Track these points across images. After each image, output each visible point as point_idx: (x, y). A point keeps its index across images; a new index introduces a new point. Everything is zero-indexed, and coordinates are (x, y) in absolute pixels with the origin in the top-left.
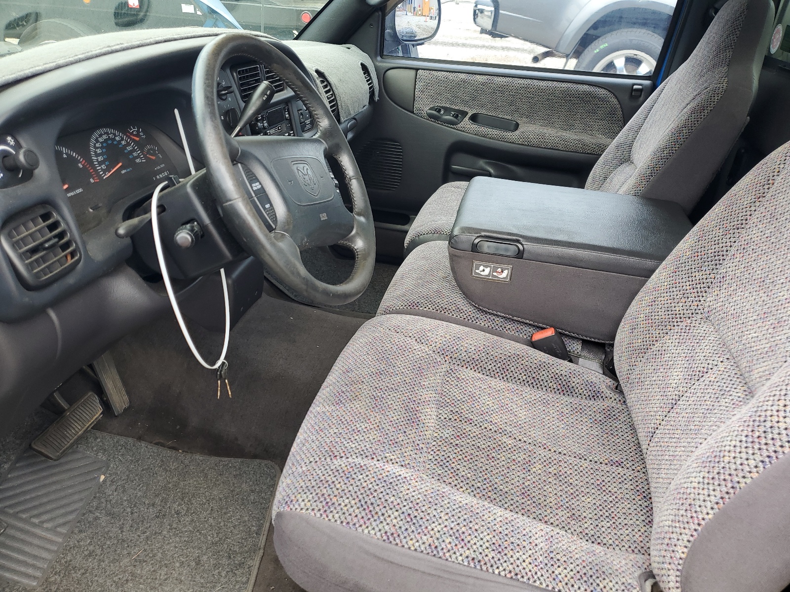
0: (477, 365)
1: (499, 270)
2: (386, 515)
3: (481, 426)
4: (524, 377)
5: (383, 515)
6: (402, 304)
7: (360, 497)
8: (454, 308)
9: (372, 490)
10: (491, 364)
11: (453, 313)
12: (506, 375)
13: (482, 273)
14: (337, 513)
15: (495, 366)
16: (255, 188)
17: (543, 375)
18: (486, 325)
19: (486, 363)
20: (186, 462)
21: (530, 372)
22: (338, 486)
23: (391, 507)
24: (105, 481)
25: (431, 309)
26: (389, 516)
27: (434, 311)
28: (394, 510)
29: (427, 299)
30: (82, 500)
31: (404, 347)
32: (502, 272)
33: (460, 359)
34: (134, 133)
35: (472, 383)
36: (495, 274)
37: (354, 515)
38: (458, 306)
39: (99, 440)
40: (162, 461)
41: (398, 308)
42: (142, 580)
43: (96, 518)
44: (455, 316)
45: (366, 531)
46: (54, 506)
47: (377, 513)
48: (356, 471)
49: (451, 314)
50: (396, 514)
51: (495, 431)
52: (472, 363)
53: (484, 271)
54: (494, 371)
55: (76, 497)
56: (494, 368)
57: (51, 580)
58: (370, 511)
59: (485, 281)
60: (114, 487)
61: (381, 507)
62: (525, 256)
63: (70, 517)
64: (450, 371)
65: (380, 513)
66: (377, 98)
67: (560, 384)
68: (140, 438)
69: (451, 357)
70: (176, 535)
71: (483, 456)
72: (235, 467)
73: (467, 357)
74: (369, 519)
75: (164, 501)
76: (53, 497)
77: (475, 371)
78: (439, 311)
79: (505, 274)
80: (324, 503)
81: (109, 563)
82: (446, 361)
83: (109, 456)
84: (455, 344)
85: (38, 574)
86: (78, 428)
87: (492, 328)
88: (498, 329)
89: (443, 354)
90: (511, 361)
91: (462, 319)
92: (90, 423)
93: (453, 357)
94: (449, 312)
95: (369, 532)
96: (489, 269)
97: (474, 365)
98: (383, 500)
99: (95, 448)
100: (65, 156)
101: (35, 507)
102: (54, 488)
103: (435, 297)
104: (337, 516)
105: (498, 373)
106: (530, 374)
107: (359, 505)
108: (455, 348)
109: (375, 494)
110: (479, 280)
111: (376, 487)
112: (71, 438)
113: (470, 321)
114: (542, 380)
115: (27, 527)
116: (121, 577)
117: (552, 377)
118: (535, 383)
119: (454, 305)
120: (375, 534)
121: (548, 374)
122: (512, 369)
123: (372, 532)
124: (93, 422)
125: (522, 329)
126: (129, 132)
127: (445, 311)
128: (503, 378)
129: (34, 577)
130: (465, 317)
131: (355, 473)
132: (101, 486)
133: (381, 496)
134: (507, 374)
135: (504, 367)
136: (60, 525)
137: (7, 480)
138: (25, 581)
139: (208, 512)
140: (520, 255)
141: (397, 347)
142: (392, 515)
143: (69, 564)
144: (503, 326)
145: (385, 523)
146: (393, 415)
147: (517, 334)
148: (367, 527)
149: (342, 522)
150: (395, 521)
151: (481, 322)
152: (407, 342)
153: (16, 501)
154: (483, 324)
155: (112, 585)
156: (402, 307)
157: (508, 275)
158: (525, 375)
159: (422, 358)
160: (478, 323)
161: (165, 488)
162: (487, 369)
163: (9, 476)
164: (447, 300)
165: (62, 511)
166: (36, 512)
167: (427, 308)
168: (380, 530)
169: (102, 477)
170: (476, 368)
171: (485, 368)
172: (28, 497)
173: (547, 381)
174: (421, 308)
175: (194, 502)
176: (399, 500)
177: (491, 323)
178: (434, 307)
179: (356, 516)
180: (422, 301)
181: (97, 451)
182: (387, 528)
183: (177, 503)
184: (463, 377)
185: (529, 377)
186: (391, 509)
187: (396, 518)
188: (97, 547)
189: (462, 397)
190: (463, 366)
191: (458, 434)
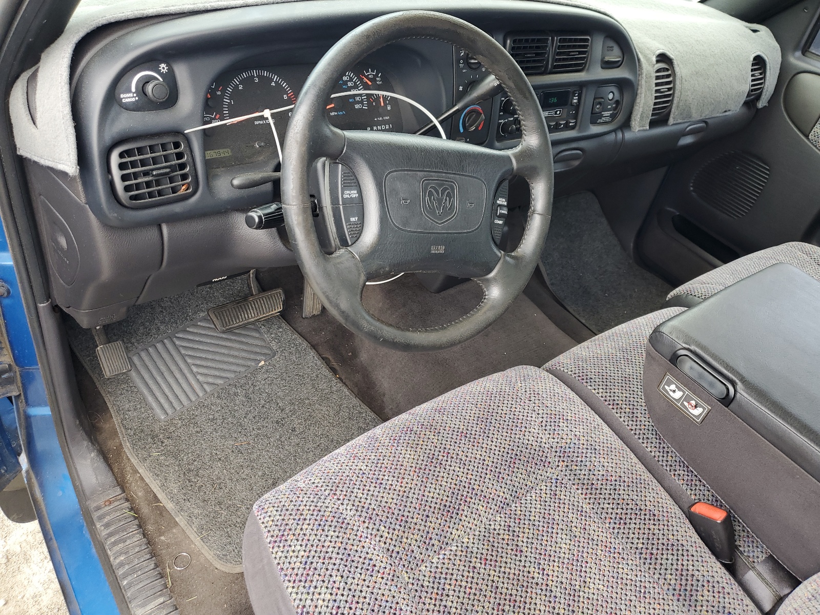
0: (591, 494)
1: (693, 403)
2: (318, 590)
3: (525, 566)
4: (640, 546)
5: (316, 587)
6: (573, 369)
7: (313, 553)
8: (627, 410)
9: (327, 555)
10: (609, 504)
11: (622, 416)
12: (619, 528)
13: (671, 393)
14: (282, 552)
15: (613, 509)
16: (346, 196)
17: (667, 559)
18: (653, 454)
19: (605, 499)
20: (335, 389)
21: (653, 544)
22: (305, 527)
23: (329, 586)
24: (262, 367)
25: (600, 395)
26: (320, 594)
27: (602, 399)
28: (329, 591)
29: (605, 380)
30: (235, 372)
31: (520, 421)
32: (696, 407)
33: (575, 475)
34: (370, 76)
35: (566, 510)
36: (686, 404)
37: (292, 565)
38: (635, 411)
39: (281, 330)
40: (317, 376)
41: (566, 371)
42: (229, 467)
43: (236, 394)
44: (622, 420)
45: (290, 590)
46: (214, 365)
47: (312, 581)
48: (334, 524)
49: (619, 415)
50: (328, 596)
51: (537, 584)
52: (587, 489)
53: (675, 392)
54: (607, 513)
55: (233, 368)
56: (610, 511)
57: (174, 421)
58: (308, 575)
59: (670, 404)
60: (266, 376)
61: (321, 578)
62: (731, 406)
63: (220, 382)
64: (554, 481)
65: (314, 584)
66: (761, 104)
67: (681, 585)
68: (314, 347)
69: (567, 466)
70: (277, 447)
71: (492, 600)
72: (365, 420)
73: (586, 477)
74: (300, 581)
75: (294, 412)
76: (217, 358)
77: (586, 499)
78: (607, 403)
79: (697, 412)
80: (281, 533)
81: (219, 436)
82: (558, 466)
83: (280, 348)
84: (584, 455)
85: (170, 411)
86: (252, 315)
87: (659, 461)
88: (665, 467)
89: (560, 457)
90: (638, 517)
91: (629, 428)
92: (264, 315)
93: (570, 468)
94: (618, 411)
95: (291, 593)
96: (681, 394)
97: (588, 492)
98: (328, 573)
99: (273, 336)
100: (273, 84)
101: (200, 358)
102: (223, 351)
103: (617, 384)
104: (280, 554)
105: (611, 518)
106: (650, 547)
107: (304, 560)
108: (579, 459)
109: (326, 561)
110: (665, 399)
111: (334, 555)
112: (241, 320)
113: (636, 437)
114: (661, 564)
115: (186, 371)
116: (218, 453)
117: (677, 570)
118: (648, 561)
119: (631, 407)
120: (294, 600)
121: (675, 562)
122: (633, 526)
123: (294, 595)
124: (268, 316)
125: (696, 485)
126: (364, 75)
127: (615, 407)
128: (614, 528)
129: (166, 411)
130: (633, 428)
131: (330, 526)
132: (258, 370)
133: (330, 567)
134: (622, 527)
135: (623, 517)
136: (208, 383)
137: (196, 326)
138: (158, 411)
139: (314, 445)
140: (727, 401)
141: (512, 416)
142: (323, 595)
143: (194, 418)
144: (673, 468)
145: (310, 597)
146: (433, 490)
147: (684, 487)
148: (293, 587)
149: (279, 564)
150: (320, 602)
151: (649, 445)
152: (529, 419)
153: (191, 345)
154: (649, 449)
155: (208, 455)
156: (570, 373)
157: (701, 414)
158: (643, 544)
159: (529, 447)
160: (645, 445)
161: (301, 401)
162: (602, 506)
163: (199, 323)
164: (628, 395)
165: (217, 373)
166: (198, 362)
167: (597, 391)
168: (301, 600)
169: (263, 363)
170: (588, 496)
171: (599, 504)
172: (201, 347)
173: (666, 569)
174: (589, 387)
175: (312, 428)
176: (342, 584)
177: (661, 454)
178: (604, 395)
179: (293, 569)
180: (597, 380)
181: (274, 339)
182: (309, 602)
183: (300, 421)
184: (562, 497)
185: (647, 549)
186: (327, 588)
187: (324, 600)
188: (221, 418)
189: (537, 518)
190: (574, 484)
191: (489, 557)
